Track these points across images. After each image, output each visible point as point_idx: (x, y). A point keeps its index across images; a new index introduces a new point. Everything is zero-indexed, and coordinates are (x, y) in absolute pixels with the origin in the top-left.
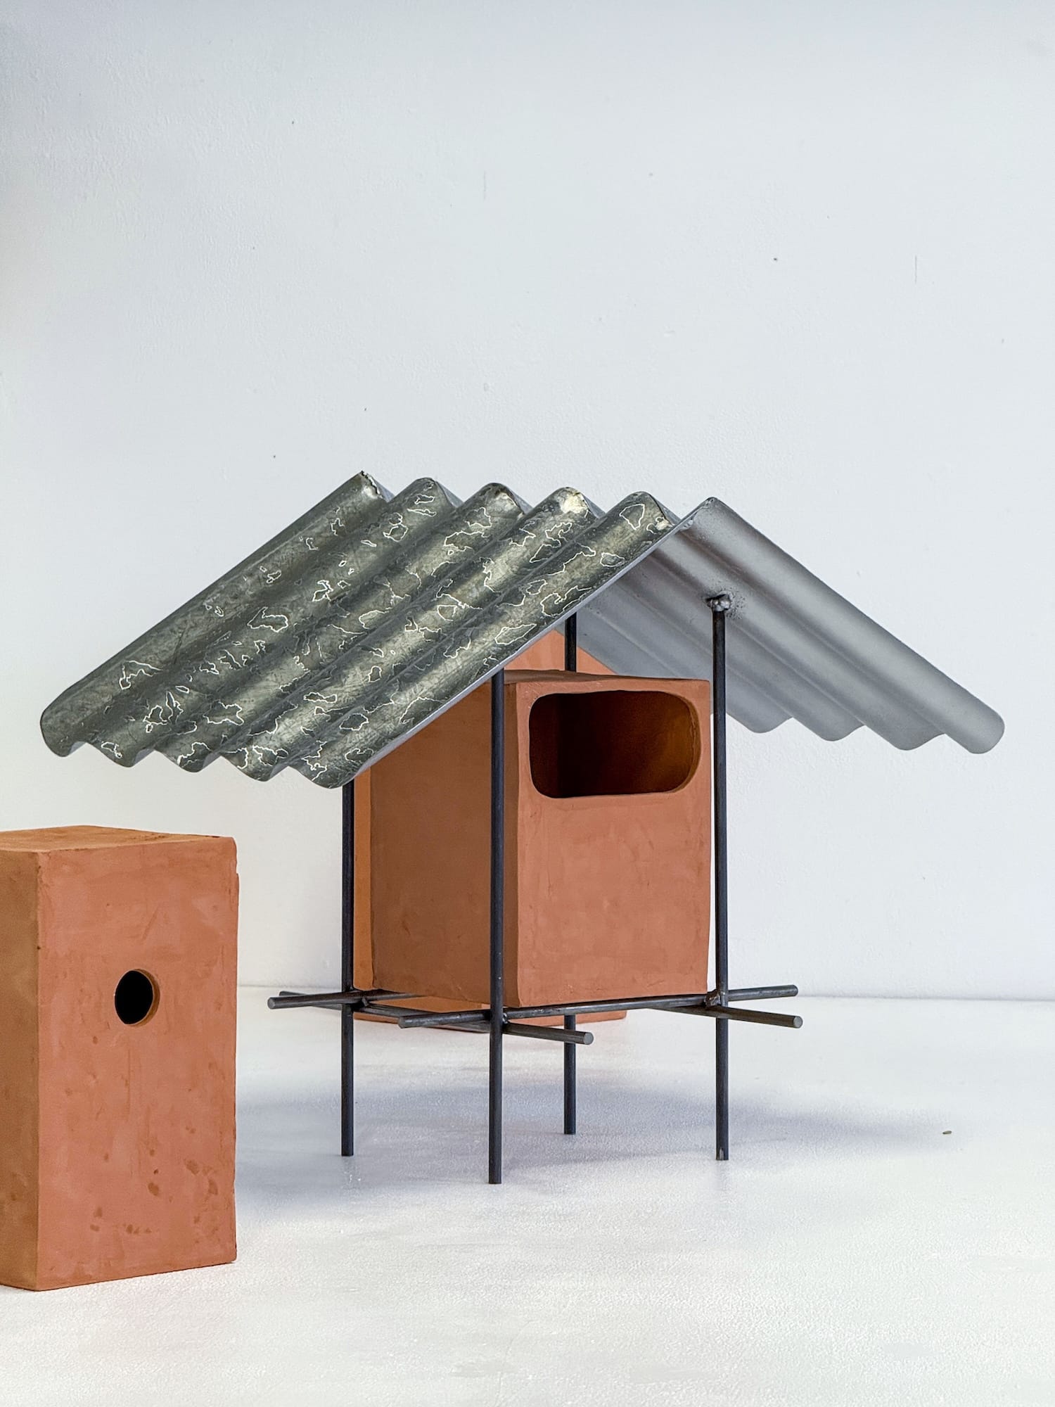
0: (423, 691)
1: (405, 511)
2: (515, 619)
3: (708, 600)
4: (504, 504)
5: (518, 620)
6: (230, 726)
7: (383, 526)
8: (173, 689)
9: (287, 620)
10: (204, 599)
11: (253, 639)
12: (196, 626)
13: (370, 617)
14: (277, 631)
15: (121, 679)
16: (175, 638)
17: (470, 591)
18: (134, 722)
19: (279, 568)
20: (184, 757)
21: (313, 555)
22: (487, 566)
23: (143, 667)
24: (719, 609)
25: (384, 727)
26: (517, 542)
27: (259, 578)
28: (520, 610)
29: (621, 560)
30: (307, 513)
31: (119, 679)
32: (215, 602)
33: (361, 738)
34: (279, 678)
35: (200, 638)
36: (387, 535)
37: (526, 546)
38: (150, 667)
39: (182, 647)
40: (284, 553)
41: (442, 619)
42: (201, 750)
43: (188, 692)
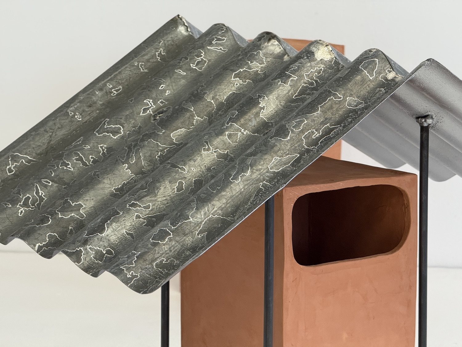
0: (215, 210)
1: (205, 48)
2: (283, 150)
3: (417, 118)
4: (274, 47)
5: (285, 151)
6: (76, 220)
7: (190, 59)
8: (40, 182)
9: (122, 129)
10: (68, 107)
11: (98, 143)
12: (62, 127)
13: (179, 134)
14: (115, 138)
15: (8, 167)
16: (47, 136)
17: (250, 120)
18: (10, 207)
19: (120, 84)
20: (40, 245)
21: (143, 76)
22: (262, 102)
23: (23, 158)
24: (425, 125)
25: (185, 240)
26: (284, 83)
27: (106, 92)
28: (287, 143)
29: (361, 103)
30: (140, 45)
31: (6, 167)
32: (76, 109)
33: (166, 249)
34: (112, 181)
35: (64, 136)
36: (193, 66)
37: (291, 86)
38: (29, 158)
39: (52, 142)
40: (124, 74)
41: (229, 143)
42: (53, 239)
43: (50, 184)
